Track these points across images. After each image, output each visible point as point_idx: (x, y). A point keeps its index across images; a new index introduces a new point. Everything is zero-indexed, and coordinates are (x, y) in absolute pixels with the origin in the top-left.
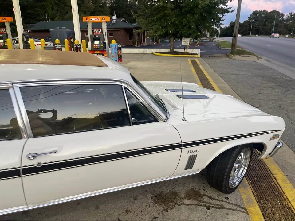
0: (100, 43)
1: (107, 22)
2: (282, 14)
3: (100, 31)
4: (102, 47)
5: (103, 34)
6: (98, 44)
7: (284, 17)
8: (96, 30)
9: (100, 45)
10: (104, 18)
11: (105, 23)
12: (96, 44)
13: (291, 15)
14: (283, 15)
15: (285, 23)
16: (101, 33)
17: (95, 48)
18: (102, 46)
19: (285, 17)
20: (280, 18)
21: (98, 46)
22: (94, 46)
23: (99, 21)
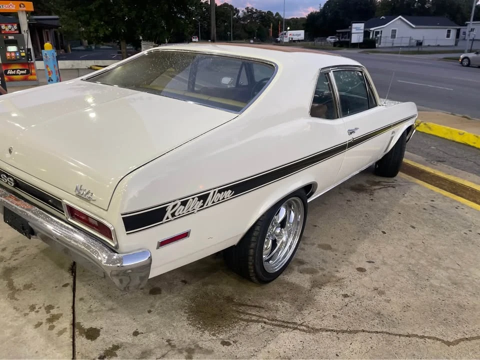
0: (19, 49)
1: (27, 12)
2: (236, 8)
3: (15, 27)
4: (23, 56)
5: (23, 33)
6: (15, 52)
7: (239, 14)
8: (6, 26)
9: (20, 54)
10: (23, 4)
11: (24, 13)
12: (10, 52)
13: (248, 12)
14: (238, 11)
15: (242, 22)
16: (17, 32)
17: (9, 60)
18: (23, 54)
19: (241, 14)
20: (235, 14)
21: (16, 56)
22: (8, 55)
23: (13, 10)
